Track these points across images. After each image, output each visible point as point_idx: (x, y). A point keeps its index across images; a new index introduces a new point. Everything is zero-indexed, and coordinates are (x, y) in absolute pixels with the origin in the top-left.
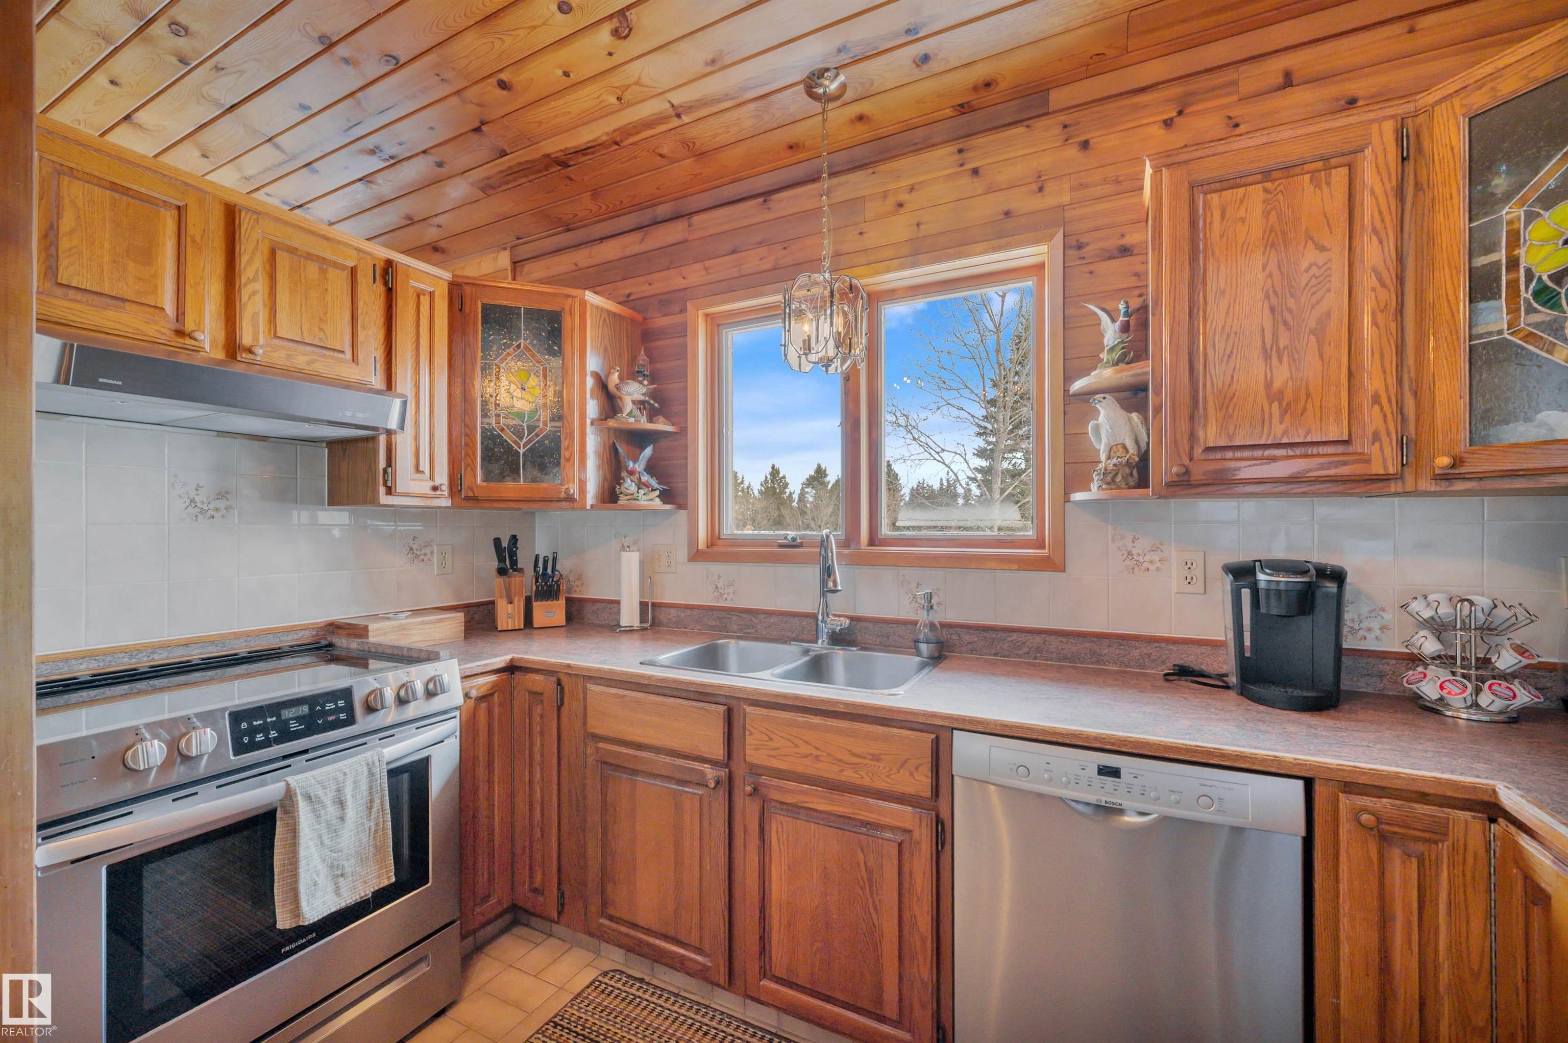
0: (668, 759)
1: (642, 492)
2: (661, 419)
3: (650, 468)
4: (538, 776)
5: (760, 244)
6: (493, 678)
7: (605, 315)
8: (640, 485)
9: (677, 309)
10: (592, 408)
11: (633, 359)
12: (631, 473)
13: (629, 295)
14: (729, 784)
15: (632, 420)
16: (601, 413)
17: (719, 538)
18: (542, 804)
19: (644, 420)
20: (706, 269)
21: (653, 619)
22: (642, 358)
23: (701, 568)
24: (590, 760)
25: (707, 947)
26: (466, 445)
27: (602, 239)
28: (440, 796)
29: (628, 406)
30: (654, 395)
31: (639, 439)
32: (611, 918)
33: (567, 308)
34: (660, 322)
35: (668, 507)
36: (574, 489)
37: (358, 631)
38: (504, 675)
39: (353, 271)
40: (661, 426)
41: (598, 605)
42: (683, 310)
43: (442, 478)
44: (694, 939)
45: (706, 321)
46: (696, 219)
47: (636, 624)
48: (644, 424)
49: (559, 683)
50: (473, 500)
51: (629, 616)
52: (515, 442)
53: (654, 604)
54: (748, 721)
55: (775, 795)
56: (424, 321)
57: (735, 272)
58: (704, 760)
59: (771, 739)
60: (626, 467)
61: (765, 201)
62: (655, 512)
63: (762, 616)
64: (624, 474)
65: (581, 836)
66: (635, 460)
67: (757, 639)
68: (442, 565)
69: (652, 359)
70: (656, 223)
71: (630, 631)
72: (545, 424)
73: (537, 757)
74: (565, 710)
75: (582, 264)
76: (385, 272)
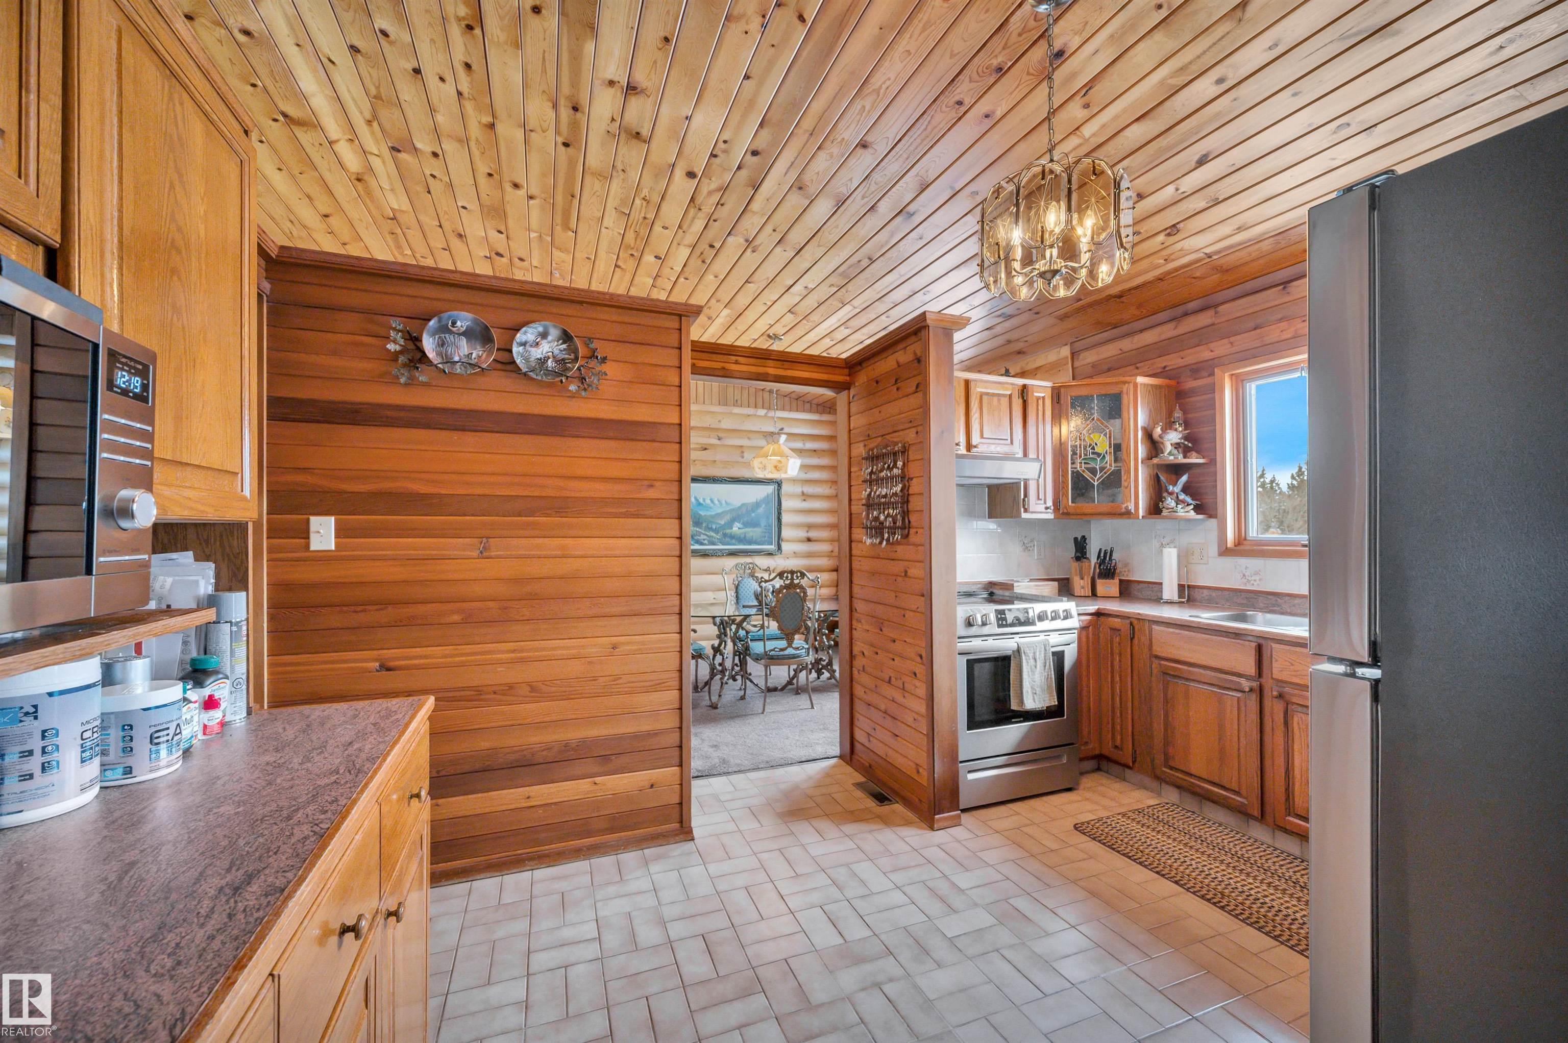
0: (1213, 674)
1: (1180, 506)
2: (1194, 454)
3: (1186, 489)
4: (1117, 679)
5: (1280, 320)
6: (1088, 618)
7: (1150, 388)
8: (1178, 501)
9: (1205, 374)
10: (1142, 452)
11: (1170, 413)
12: (1171, 494)
13: (1165, 367)
14: (1261, 692)
15: (1172, 458)
16: (1148, 455)
17: (1245, 539)
18: (1121, 696)
19: (1180, 456)
20: (1231, 343)
21: (1189, 596)
22: (1178, 414)
23: (1228, 561)
24: (1155, 671)
25: (1244, 792)
26: (1063, 482)
27: (1141, 331)
28: (1069, 673)
29: (1169, 448)
30: (1186, 438)
31: (1176, 470)
32: (1171, 768)
33: (1125, 390)
34: (1190, 384)
35: (1200, 517)
36: (1131, 507)
37: (1008, 587)
38: (1095, 617)
39: (1010, 396)
40: (1194, 459)
41: (1142, 585)
42: (1212, 374)
43: (1050, 503)
44: (1234, 786)
45: (1232, 380)
46: (1221, 308)
47: (1176, 598)
48: (1181, 459)
49: (1131, 624)
50: (1067, 514)
51: (1170, 591)
52: (1092, 478)
53: (1189, 586)
54: (1274, 653)
55: (1294, 700)
56: (1040, 413)
57: (1257, 344)
58: (1239, 675)
59: (1292, 665)
60: (1167, 491)
61: (1284, 288)
62: (1189, 520)
63: (1287, 598)
64: (1165, 494)
65: (1149, 719)
66: (1175, 484)
67: (1282, 613)
68: (1039, 553)
69: (1185, 411)
70: (1186, 314)
71: (1170, 603)
72: (1111, 465)
73: (1117, 667)
74: (1136, 641)
75: (1125, 349)
76: (1023, 391)
